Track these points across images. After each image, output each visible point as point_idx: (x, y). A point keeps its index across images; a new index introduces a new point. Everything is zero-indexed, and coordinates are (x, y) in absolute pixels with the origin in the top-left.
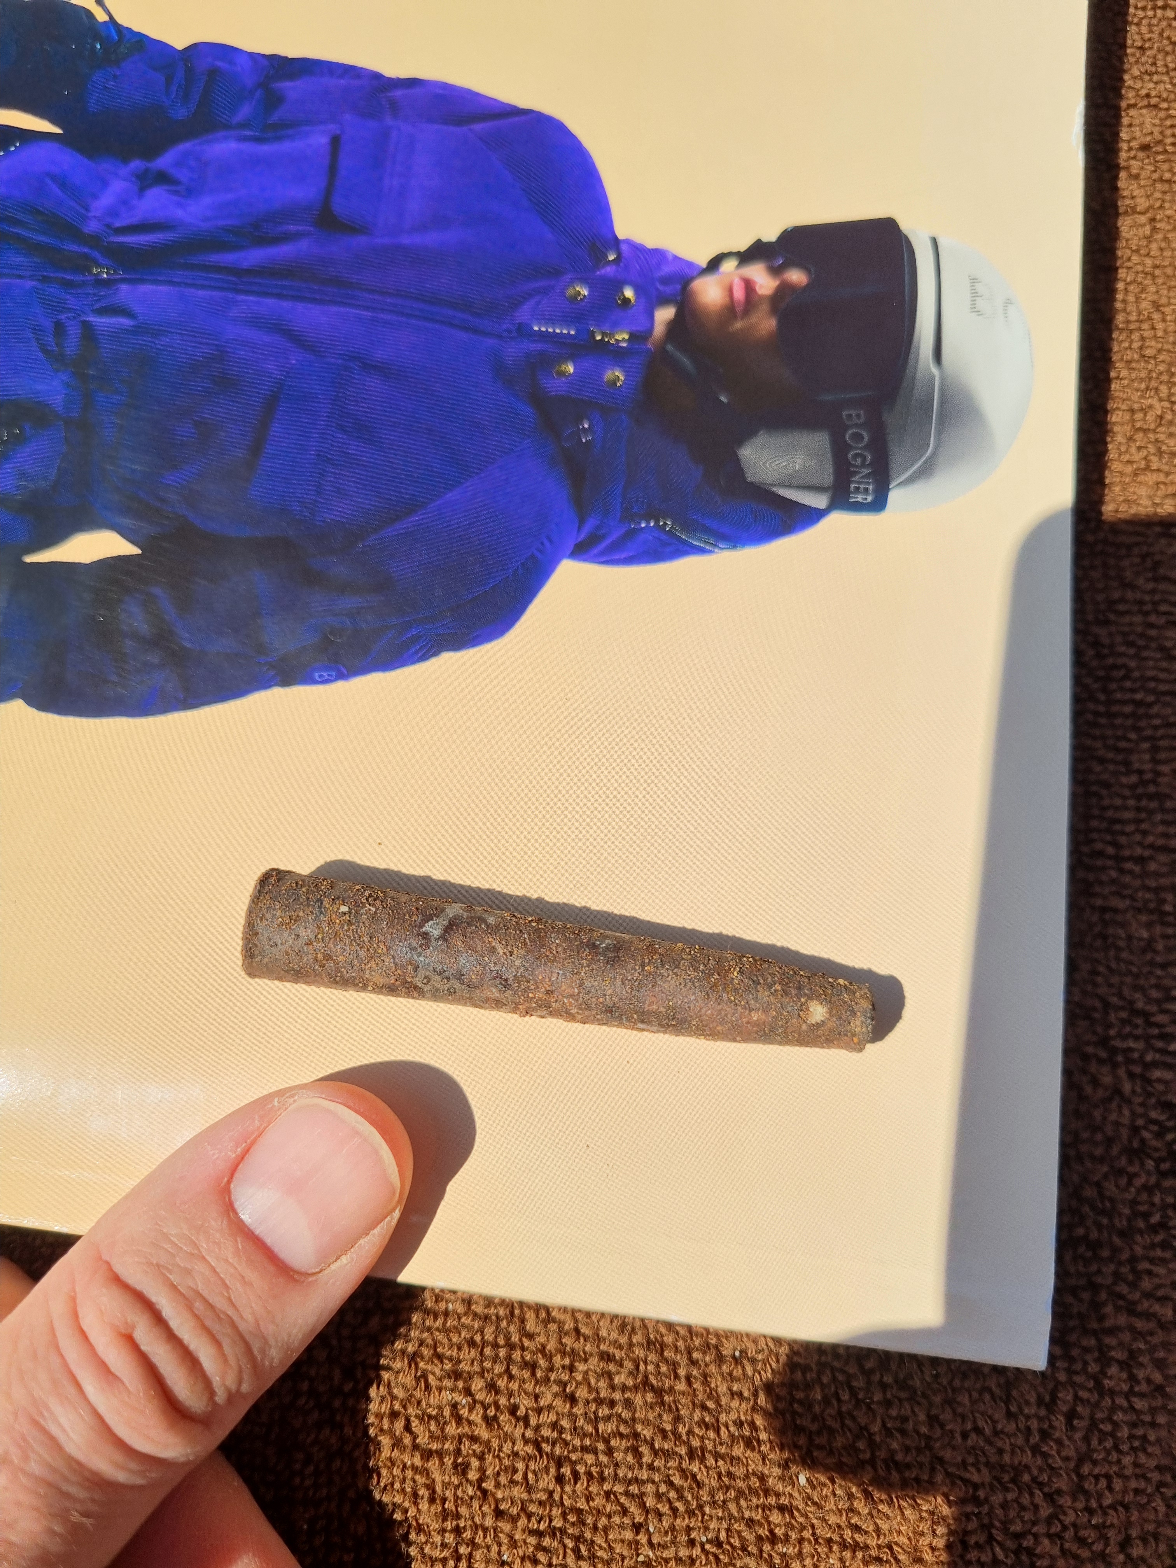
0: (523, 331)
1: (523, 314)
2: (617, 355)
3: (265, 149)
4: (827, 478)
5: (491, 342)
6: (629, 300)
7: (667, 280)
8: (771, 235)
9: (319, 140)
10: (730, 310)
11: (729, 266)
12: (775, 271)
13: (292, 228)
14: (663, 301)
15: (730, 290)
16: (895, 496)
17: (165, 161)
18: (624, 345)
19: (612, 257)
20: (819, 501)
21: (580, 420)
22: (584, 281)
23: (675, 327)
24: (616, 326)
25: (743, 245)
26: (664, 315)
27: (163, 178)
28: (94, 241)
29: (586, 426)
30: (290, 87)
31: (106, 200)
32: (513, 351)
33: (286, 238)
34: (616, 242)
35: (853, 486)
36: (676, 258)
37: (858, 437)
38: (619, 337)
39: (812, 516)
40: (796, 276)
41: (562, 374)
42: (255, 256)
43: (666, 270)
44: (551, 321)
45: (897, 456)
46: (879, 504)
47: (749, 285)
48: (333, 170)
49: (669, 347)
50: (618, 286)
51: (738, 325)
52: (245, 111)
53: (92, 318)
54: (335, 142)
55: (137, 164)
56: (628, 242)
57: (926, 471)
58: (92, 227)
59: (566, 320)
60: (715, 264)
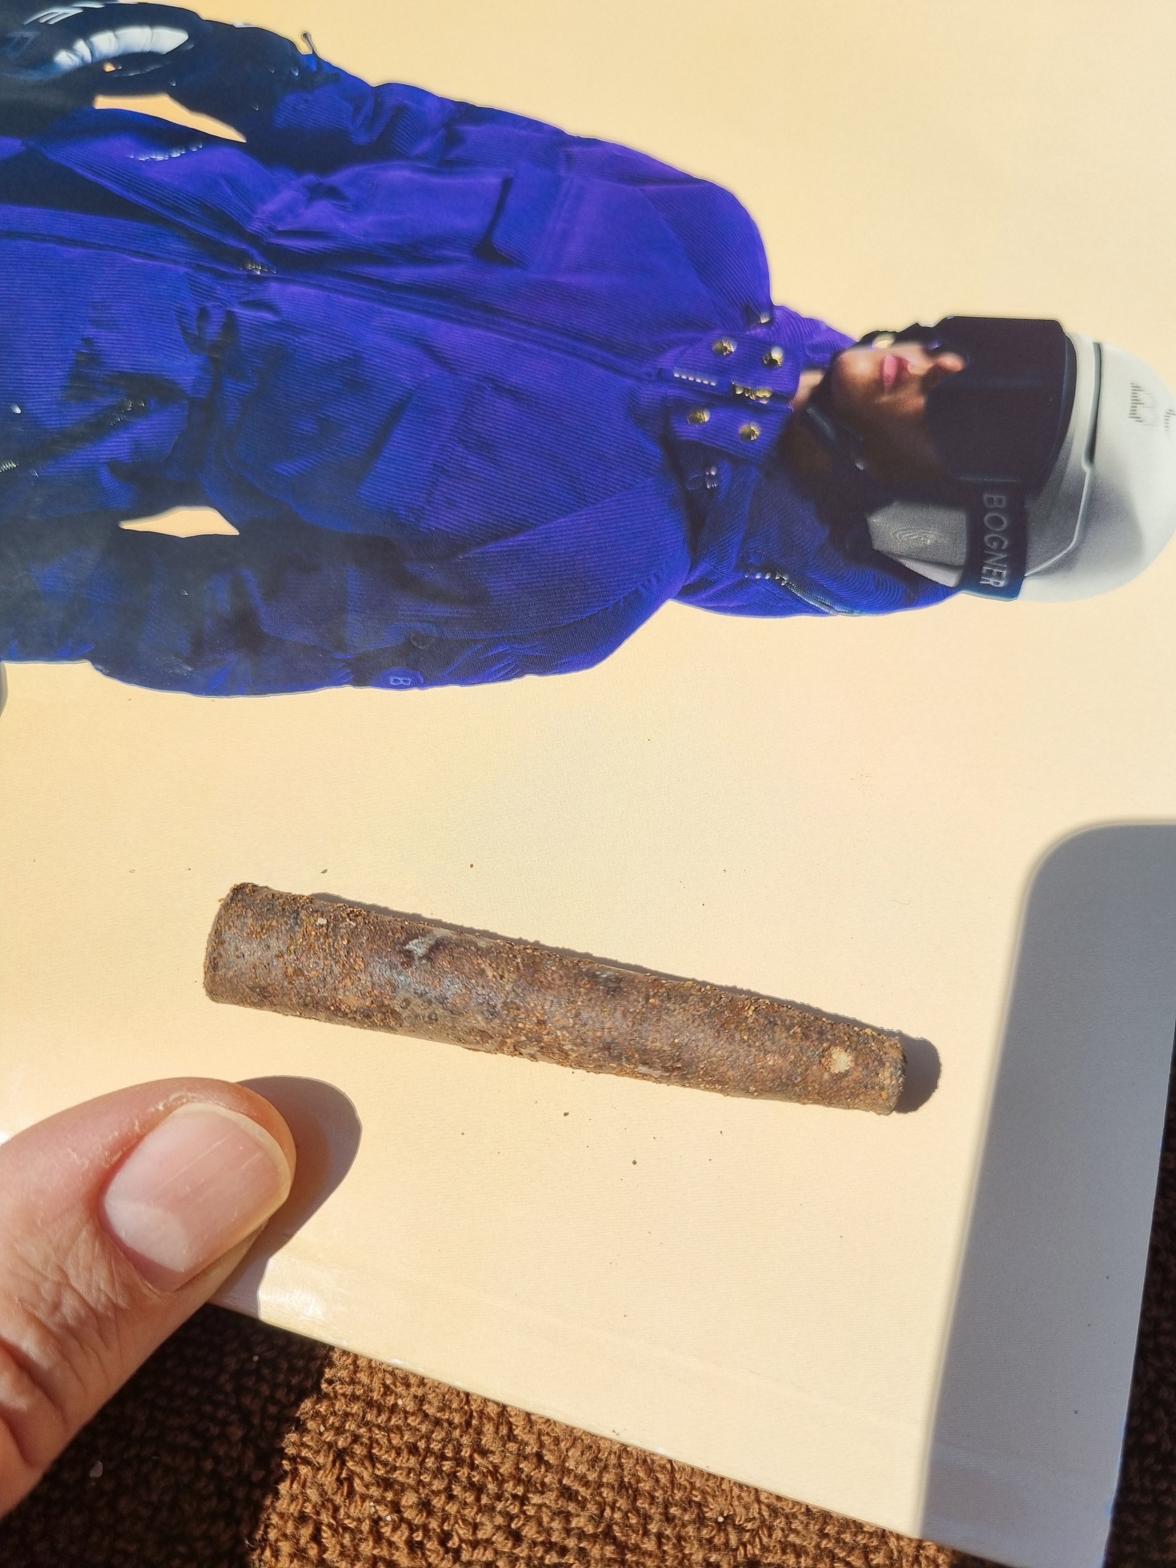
0: (663, 377)
1: (665, 361)
2: (756, 410)
3: (435, 180)
4: (960, 556)
5: (629, 382)
6: (775, 362)
7: (815, 348)
8: (930, 319)
9: (492, 180)
10: (878, 384)
11: (883, 343)
12: (930, 353)
13: (450, 253)
14: (811, 366)
15: (881, 365)
16: (1030, 585)
17: (337, 179)
18: (765, 402)
19: (764, 320)
20: (948, 579)
21: (708, 466)
22: (733, 337)
23: (817, 393)
24: (758, 383)
25: (901, 325)
26: (810, 380)
27: (333, 193)
28: (255, 240)
29: (713, 473)
30: (470, 130)
31: (272, 206)
32: (649, 394)
33: (443, 261)
34: (770, 307)
35: (985, 568)
36: (830, 330)
37: (997, 522)
38: (760, 394)
39: (939, 593)
40: (951, 361)
41: (697, 421)
42: (405, 274)
43: (817, 339)
44: (694, 369)
45: (1036, 547)
46: (1011, 591)
47: (901, 364)
48: (500, 207)
49: (811, 411)
50: (768, 346)
51: (885, 399)
52: (425, 145)
53: (238, 310)
54: (507, 184)
55: (310, 178)
56: (782, 308)
57: (1067, 564)
58: (255, 226)
59: (707, 371)
60: (869, 339)
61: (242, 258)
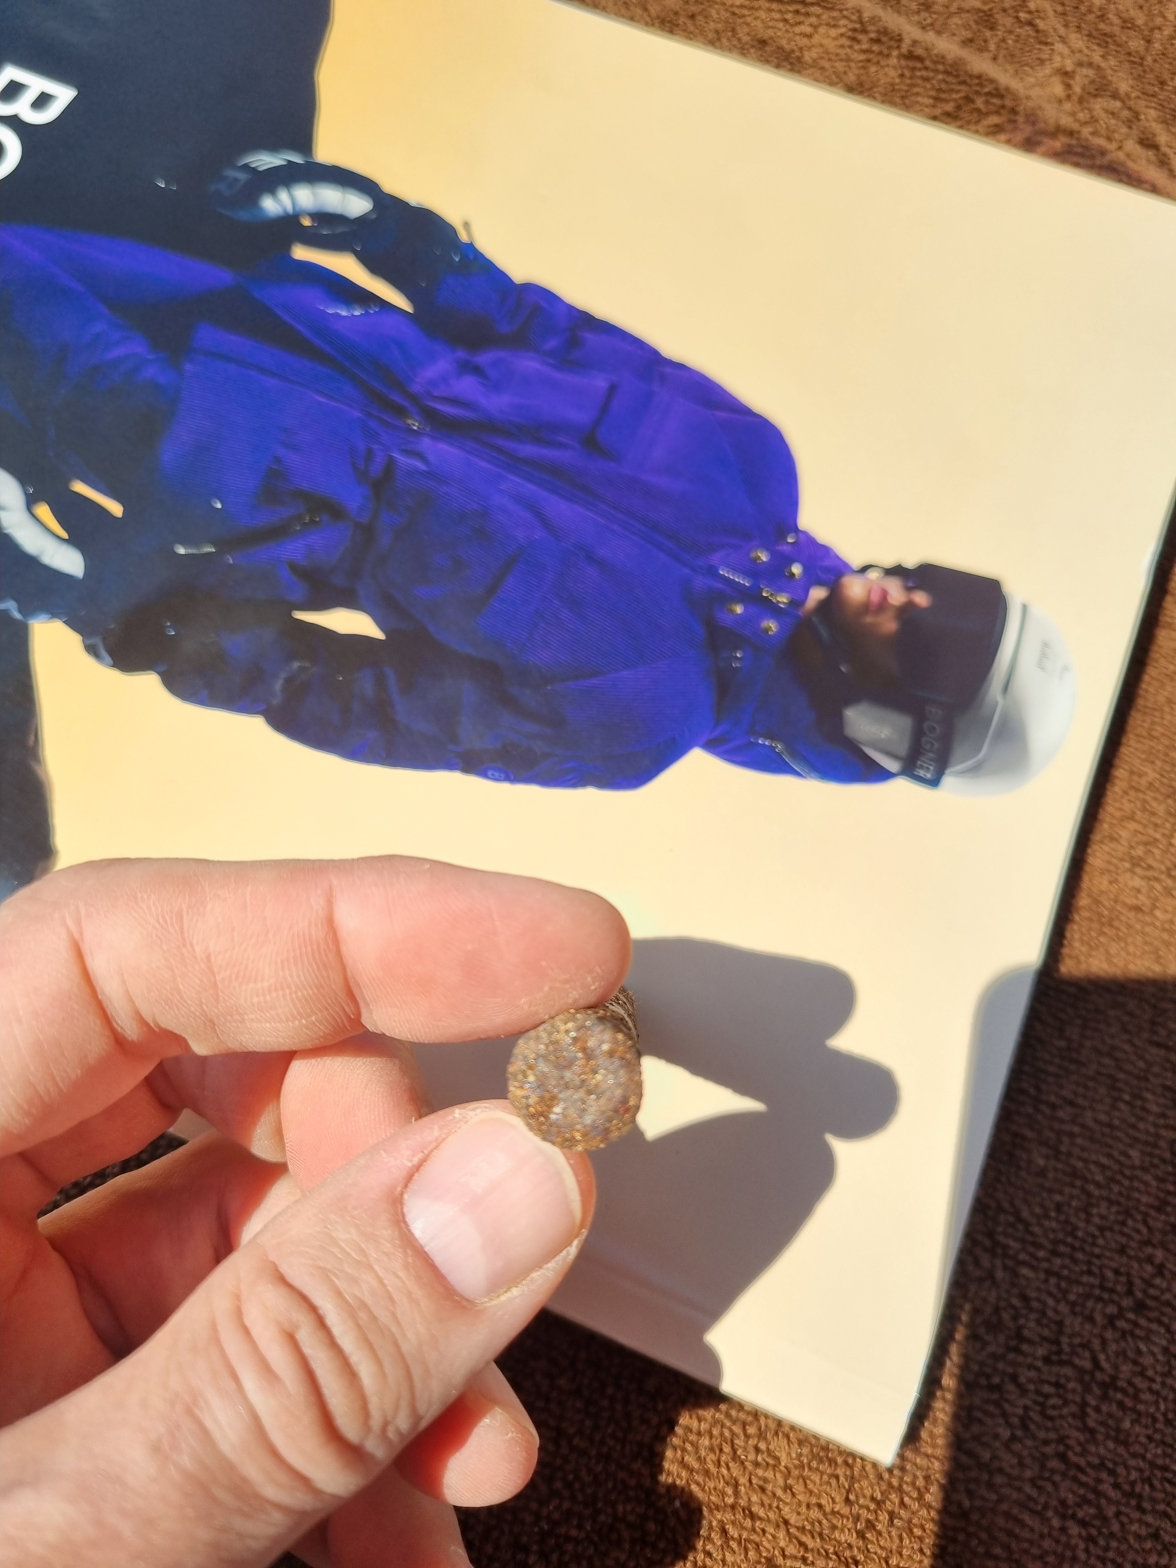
0: (712, 571)
1: (716, 558)
2: (774, 610)
3: (558, 376)
4: (903, 749)
5: (687, 571)
6: (793, 575)
7: (827, 569)
9: (600, 382)
10: (866, 607)
11: (873, 575)
12: (907, 589)
13: (563, 439)
14: (820, 583)
15: (869, 592)
16: (949, 781)
17: (484, 358)
18: (782, 606)
19: (790, 540)
20: (892, 766)
21: (736, 649)
22: (768, 549)
23: (824, 606)
24: (780, 590)
26: (817, 594)
27: (478, 371)
28: (414, 398)
29: (738, 655)
30: (591, 338)
31: (431, 372)
32: (700, 582)
34: (796, 530)
35: (919, 762)
36: (837, 558)
37: (933, 729)
38: (779, 599)
40: (921, 599)
41: (732, 611)
42: (528, 450)
43: (827, 563)
44: (734, 569)
45: (958, 751)
46: (934, 782)
47: (884, 594)
48: (605, 408)
49: (814, 619)
50: (791, 561)
51: (869, 619)
52: (552, 343)
53: (397, 455)
54: (613, 389)
55: (461, 354)
56: (805, 533)
57: (976, 770)
58: (416, 388)
59: (746, 573)
60: (865, 569)
61: (401, 412)
